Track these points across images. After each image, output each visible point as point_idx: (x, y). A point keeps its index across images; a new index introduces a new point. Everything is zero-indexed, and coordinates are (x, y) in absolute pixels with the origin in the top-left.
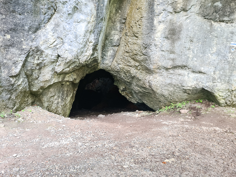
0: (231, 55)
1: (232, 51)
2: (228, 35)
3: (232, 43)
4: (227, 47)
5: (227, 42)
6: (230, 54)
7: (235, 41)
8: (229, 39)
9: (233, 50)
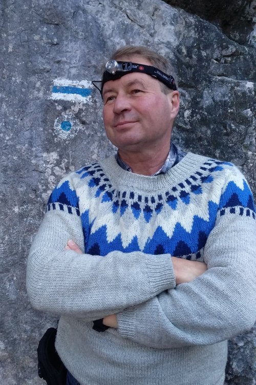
0: (58, 163)
1: (64, 135)
2: (33, 31)
3: (58, 82)
4: (32, 108)
5: (33, 79)
6: (54, 156)
7: (74, 71)
8: (40, 59)
9: (65, 125)
